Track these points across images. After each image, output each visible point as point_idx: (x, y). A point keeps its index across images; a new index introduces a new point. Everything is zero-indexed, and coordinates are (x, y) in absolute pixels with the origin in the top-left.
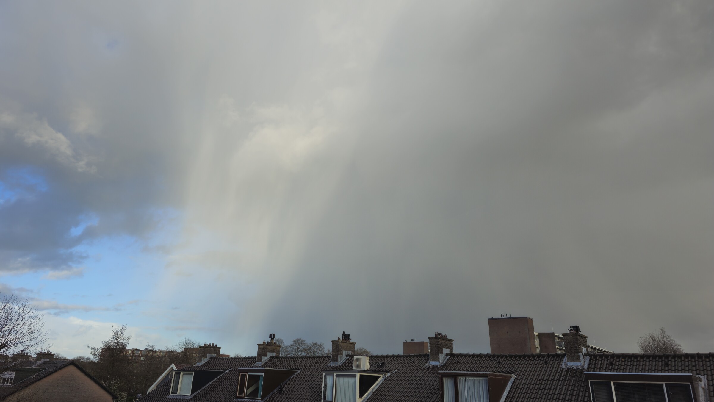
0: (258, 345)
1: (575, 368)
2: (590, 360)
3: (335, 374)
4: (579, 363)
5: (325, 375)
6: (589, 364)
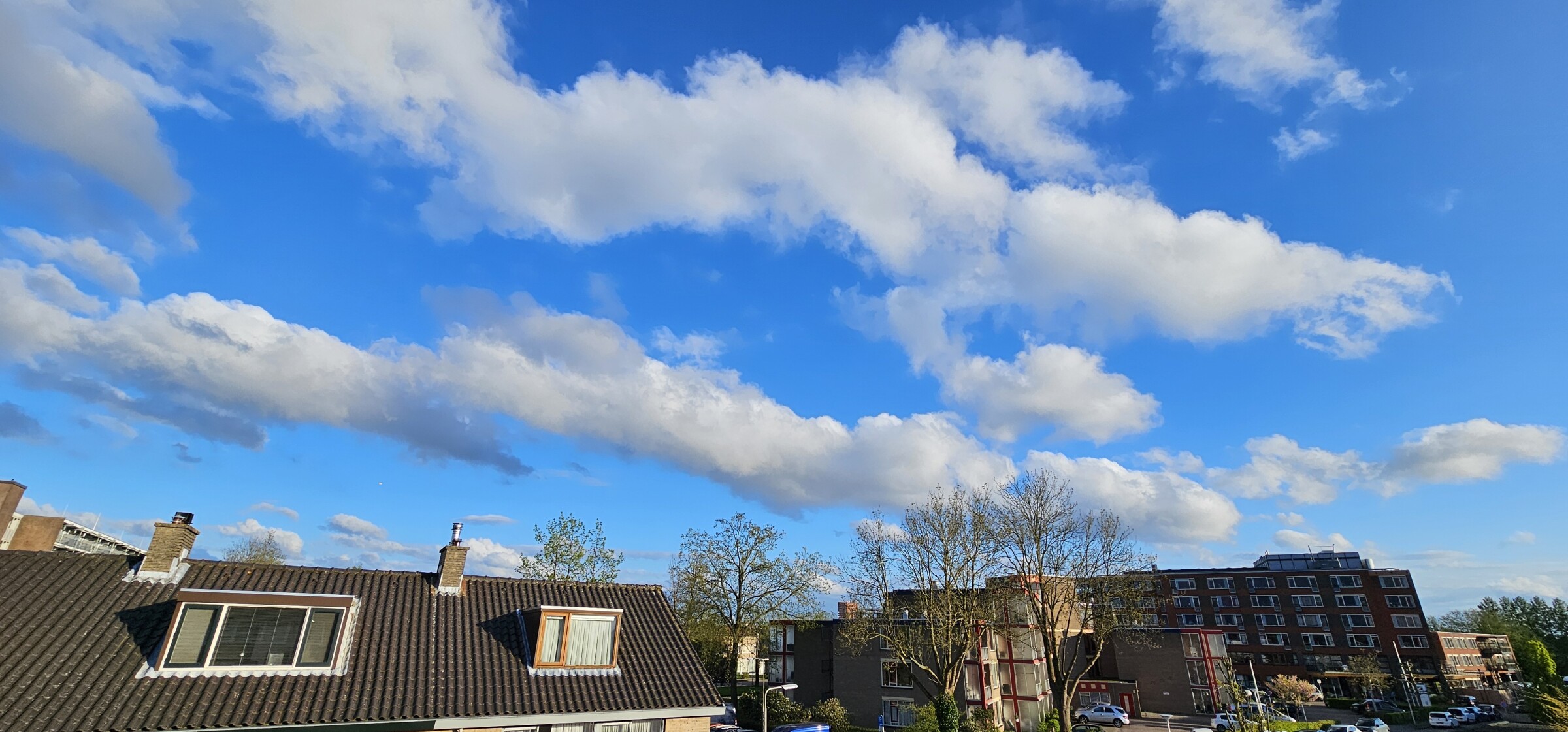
1: (152, 582)
2: (190, 570)
4: (166, 574)
6: (186, 576)
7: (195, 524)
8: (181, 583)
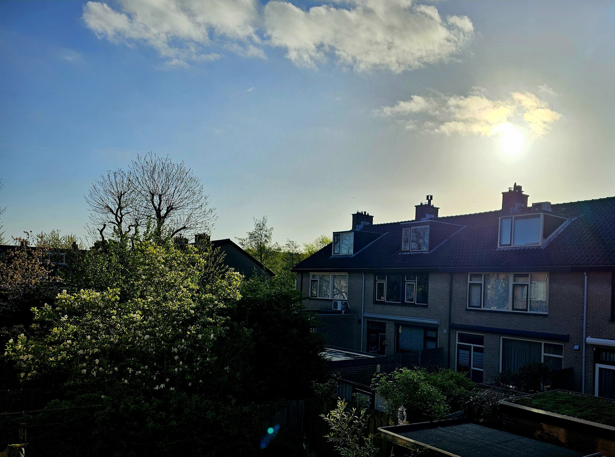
0: (415, 206)
3: (513, 216)
5: (502, 219)
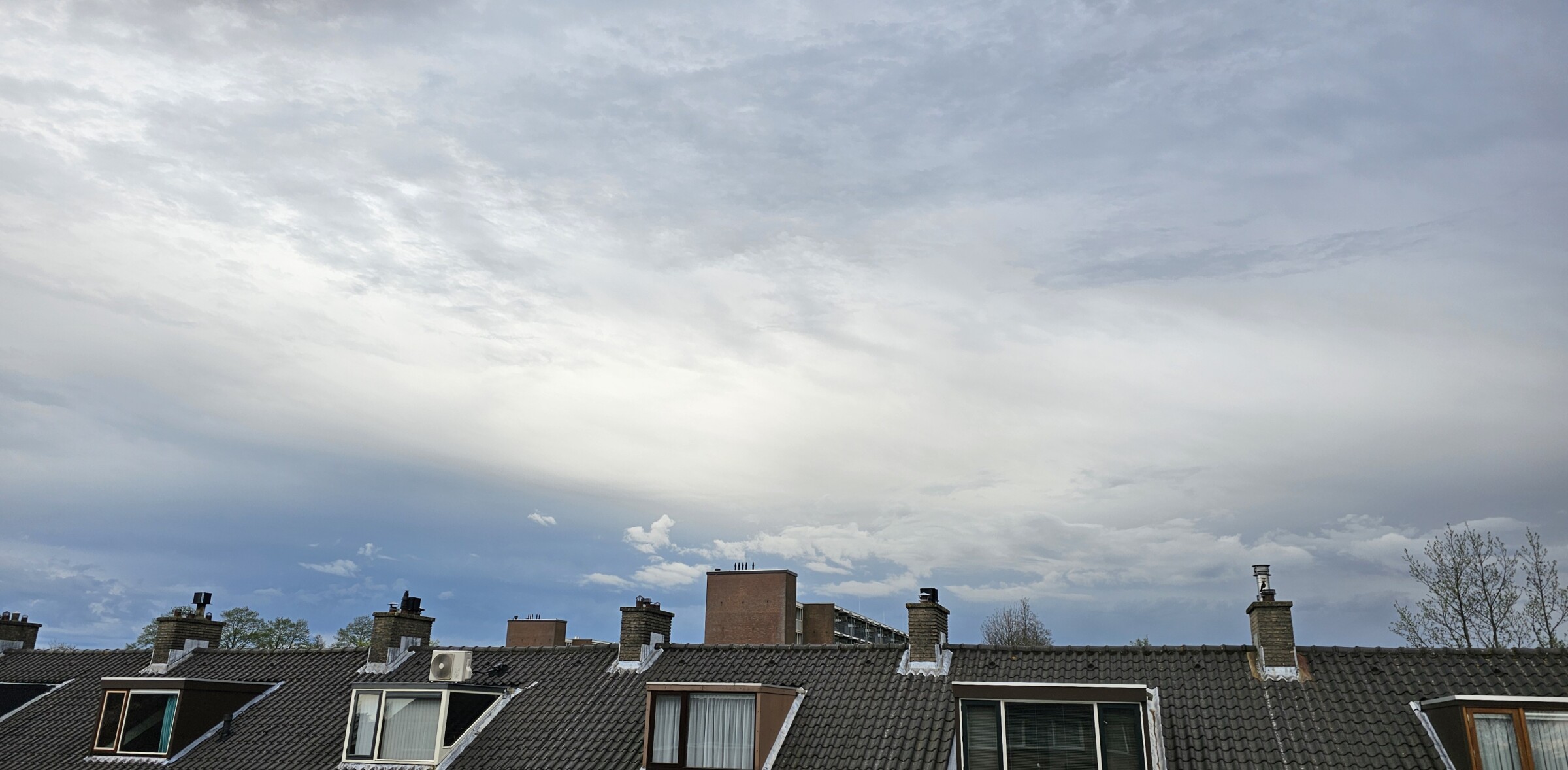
0: (157, 620)
1: (924, 674)
2: (954, 658)
3: (384, 693)
4: (934, 666)
5: (358, 695)
6: (952, 665)
7: (942, 602)
8: (952, 674)
